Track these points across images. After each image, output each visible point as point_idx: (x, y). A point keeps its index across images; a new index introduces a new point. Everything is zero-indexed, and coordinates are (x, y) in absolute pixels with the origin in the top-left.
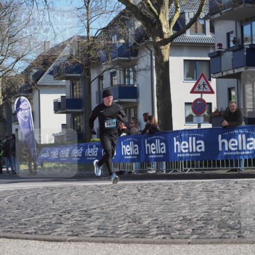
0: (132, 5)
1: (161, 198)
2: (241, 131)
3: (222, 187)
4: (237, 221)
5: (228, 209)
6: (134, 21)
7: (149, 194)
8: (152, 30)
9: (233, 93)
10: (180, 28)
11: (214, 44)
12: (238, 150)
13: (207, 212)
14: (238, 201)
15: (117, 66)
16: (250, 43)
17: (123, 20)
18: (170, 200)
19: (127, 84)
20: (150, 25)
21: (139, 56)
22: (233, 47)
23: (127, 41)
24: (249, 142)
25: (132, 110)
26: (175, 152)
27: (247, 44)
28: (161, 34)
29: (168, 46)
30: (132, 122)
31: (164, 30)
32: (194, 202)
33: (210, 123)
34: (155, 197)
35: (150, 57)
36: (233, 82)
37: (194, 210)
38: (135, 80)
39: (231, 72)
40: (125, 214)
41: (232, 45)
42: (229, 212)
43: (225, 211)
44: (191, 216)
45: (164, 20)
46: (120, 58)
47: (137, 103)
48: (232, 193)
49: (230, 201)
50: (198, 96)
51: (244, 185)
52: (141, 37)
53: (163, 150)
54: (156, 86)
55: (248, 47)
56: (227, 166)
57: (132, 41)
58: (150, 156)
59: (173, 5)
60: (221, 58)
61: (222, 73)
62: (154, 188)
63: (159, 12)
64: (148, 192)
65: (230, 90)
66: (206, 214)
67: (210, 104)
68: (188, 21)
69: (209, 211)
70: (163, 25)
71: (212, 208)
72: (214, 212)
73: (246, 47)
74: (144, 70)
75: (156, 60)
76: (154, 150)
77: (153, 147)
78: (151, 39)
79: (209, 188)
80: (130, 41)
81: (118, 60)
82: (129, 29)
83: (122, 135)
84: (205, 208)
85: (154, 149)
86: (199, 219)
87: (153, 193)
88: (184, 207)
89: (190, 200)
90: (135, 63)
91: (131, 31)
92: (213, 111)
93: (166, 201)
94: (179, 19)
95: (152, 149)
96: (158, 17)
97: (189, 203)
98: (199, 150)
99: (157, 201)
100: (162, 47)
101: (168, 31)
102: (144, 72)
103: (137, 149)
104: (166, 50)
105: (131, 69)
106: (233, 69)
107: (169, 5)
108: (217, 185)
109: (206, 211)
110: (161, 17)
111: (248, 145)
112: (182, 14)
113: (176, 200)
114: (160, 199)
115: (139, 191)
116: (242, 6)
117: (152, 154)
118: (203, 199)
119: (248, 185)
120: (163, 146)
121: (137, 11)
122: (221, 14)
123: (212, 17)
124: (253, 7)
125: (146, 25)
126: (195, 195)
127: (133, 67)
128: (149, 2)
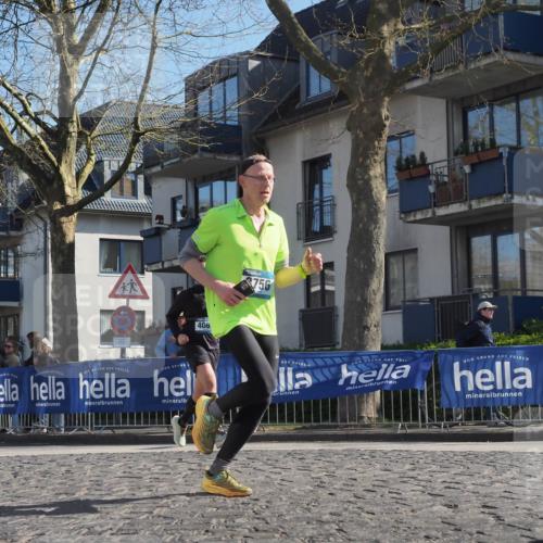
0: (15, 147)
1: (53, 490)
3: (156, 469)
4: (178, 536)
5: (164, 511)
6: (17, 173)
7: (33, 482)
8: (48, 190)
10: (95, 186)
11: (150, 214)
18: (66, 494)
19: (2, 276)
20: (43, 181)
21: (24, 231)
22: (182, 221)
25: (10, 320)
26: (81, 397)
28: (63, 198)
29: (74, 217)
30: (9, 344)
31: (68, 190)
33: (142, 344)
34: (43, 488)
35: (42, 234)
36: (180, 279)
38: (16, 270)
39: (177, 263)
41: (179, 218)
42: (165, 517)
43: (159, 516)
44: (101, 526)
45: (67, 174)
47: (20, 308)
50: (123, 302)
51: (193, 466)
52: (27, 200)
53: (60, 394)
54: (53, 283)
58: (38, 405)
60: (161, 240)
61: (163, 263)
62: (42, 469)
63: (59, 161)
64: (31, 477)
65: (174, 292)
66: (127, 521)
67: (142, 313)
68: (108, 176)
70: (66, 183)
72: (141, 517)
74: (33, 254)
75: (53, 239)
76: (44, 395)
77: (44, 388)
78: (45, 203)
79: (135, 472)
80: (9, 205)
82: (9, 186)
84: (125, 510)
85: (45, 391)
86: (114, 531)
87: (39, 481)
89: (101, 496)
90: (17, 242)
91: (13, 188)
92: (147, 326)
93: (60, 497)
95: (42, 391)
96: (57, 169)
98: (120, 396)
99: (45, 497)
100: (64, 219)
101: (74, 193)
102: (32, 258)
103: (16, 392)
104: (70, 224)
105: (11, 254)
107: (77, 150)
108: (149, 465)
110: (63, 169)
112: (99, 163)
114: (51, 492)
115: (15, 475)
116: (196, 156)
117: (41, 401)
119: (200, 465)
120: (60, 387)
121: (22, 158)
122: (162, 167)
123: (148, 172)
124: (215, 158)
125: (38, 182)
126: (111, 484)
127: (13, 247)
128: (44, 143)
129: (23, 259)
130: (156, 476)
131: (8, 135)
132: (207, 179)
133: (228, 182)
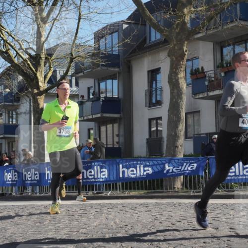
0: (16, 64)
1: (33, 221)
2: (96, 164)
5: (84, 231)
6: (17, 76)
9: (92, 132)
11: (78, 95)
12: (94, 178)
13: (68, 234)
14: (92, 224)
15: (3, 110)
16: (105, 96)
17: (9, 75)
18: (39, 223)
19: (10, 123)
20: (29, 80)
21: (21, 103)
23: (11, 90)
24: (102, 172)
26: (46, 178)
27: (103, 96)
28: (38, 87)
29: (43, 96)
31: (40, 84)
32: (59, 225)
34: (29, 220)
35: (29, 104)
36: (92, 124)
37: (58, 232)
38: (17, 120)
39: (90, 117)
40: (4, 236)
41: (91, 97)
43: (82, 233)
45: (40, 76)
46: (6, 103)
47: (19, 138)
48: (88, 217)
49: (86, 225)
51: (98, 210)
52: (22, 88)
53: (37, 177)
55: (103, 99)
58: (27, 182)
59: (48, 64)
60: (83, 107)
61: (84, 117)
62: (29, 211)
63: (37, 70)
65: (89, 130)
68: (59, 77)
69: (70, 233)
70: (40, 81)
71: (72, 230)
72: (74, 234)
73: (102, 99)
74: (25, 113)
75: (33, 107)
76: (30, 177)
78: (30, 89)
79: (71, 213)
80: (14, 91)
81: (4, 105)
82: (14, 81)
83: (5, 165)
84: (66, 231)
88: (51, 229)
89: (56, 223)
90: (17, 108)
91: (15, 83)
93: (37, 224)
94: (52, 75)
95: (28, 176)
96: (35, 74)
97: (54, 226)
100: (39, 97)
101: (43, 85)
102: (24, 115)
103: (17, 176)
104: (41, 100)
105: (14, 113)
106: (92, 115)
107: (45, 66)
108: (77, 209)
109: (66, 233)
110: (38, 74)
111: (101, 174)
112: (55, 71)
113: (44, 223)
116: (99, 68)
117: (28, 180)
118: (66, 222)
119: (101, 209)
120: (37, 174)
121: (19, 69)
122: (84, 73)
123: (77, 76)
125: (26, 80)
126: (60, 218)
127: (15, 110)
128: (29, 62)
129: (20, 116)
130: (80, 214)
131: (13, 58)
132: (104, 79)
133: (114, 81)
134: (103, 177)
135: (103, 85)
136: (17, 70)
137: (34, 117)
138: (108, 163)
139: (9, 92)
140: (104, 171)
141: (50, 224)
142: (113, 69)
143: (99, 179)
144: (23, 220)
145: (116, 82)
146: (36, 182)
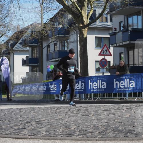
0: (67, 6)
1: (82, 114)
2: (127, 77)
3: (116, 108)
4: (124, 128)
5: (119, 120)
6: (68, 15)
8: (78, 20)
9: (122, 56)
10: (93, 19)
11: (112, 28)
12: (125, 88)
14: (125, 116)
15: (58, 40)
16: (132, 28)
17: (61, 14)
18: (86, 115)
19: (63, 50)
20: (76, 17)
21: (70, 34)
22: (123, 30)
23: (63, 26)
24: (131, 83)
26: (90, 88)
27: (130, 28)
28: (83, 22)
29: (87, 29)
31: (84, 20)
32: (100, 117)
34: (78, 114)
35: (76, 35)
36: (122, 49)
37: (100, 121)
39: (121, 44)
40: (61, 123)
41: (122, 28)
42: (119, 122)
43: (117, 122)
44: (98, 125)
45: (84, 14)
46: (59, 35)
48: (121, 112)
49: (120, 117)
50: (103, 57)
51: (128, 108)
52: (71, 24)
53: (83, 87)
54: (80, 51)
55: (131, 30)
56: (119, 96)
57: (66, 26)
58: (76, 91)
59: (89, 6)
60: (116, 36)
61: (116, 44)
62: (78, 109)
63: (82, 10)
64: (74, 111)
65: (120, 54)
67: (110, 62)
68: (97, 15)
69: (108, 122)
70: (84, 17)
71: (110, 120)
72: (111, 122)
73: (130, 30)
74: (73, 42)
75: (80, 36)
76: (78, 87)
78: (77, 24)
79: (109, 109)
80: (65, 26)
81: (58, 37)
82: (65, 19)
83: (60, 79)
84: (106, 120)
86: (102, 126)
87: (77, 112)
88: (94, 119)
92: (111, 65)
93: (84, 116)
94: (93, 14)
95: (77, 86)
96: (81, 13)
97: (97, 117)
98: (103, 88)
99: (79, 116)
100: (83, 30)
101: (86, 21)
102: (73, 43)
104: (85, 31)
105: (65, 42)
106: (123, 42)
107: (87, 6)
108: (113, 107)
109: (106, 122)
110: (83, 13)
111: (130, 85)
112: (95, 11)
113: (89, 116)
115: (69, 110)
116: (128, 7)
118: (105, 115)
119: (130, 107)
120: (83, 85)
121: (69, 9)
122: (116, 11)
123: (111, 13)
124: (134, 8)
125: (74, 17)
126: (100, 113)
127: (66, 40)
128: (76, 4)
129: (70, 44)
131: (65, 2)
132: (132, 15)
133: (139, 16)
134: (132, 87)
135: (130, 20)
136: (68, 10)
137: (80, 44)
138: (135, 76)
139: (62, 27)
140: (132, 83)
141: (94, 116)
142: (138, 7)
143: (128, 88)
144: (74, 114)
145: (140, 17)
146: (82, 91)
